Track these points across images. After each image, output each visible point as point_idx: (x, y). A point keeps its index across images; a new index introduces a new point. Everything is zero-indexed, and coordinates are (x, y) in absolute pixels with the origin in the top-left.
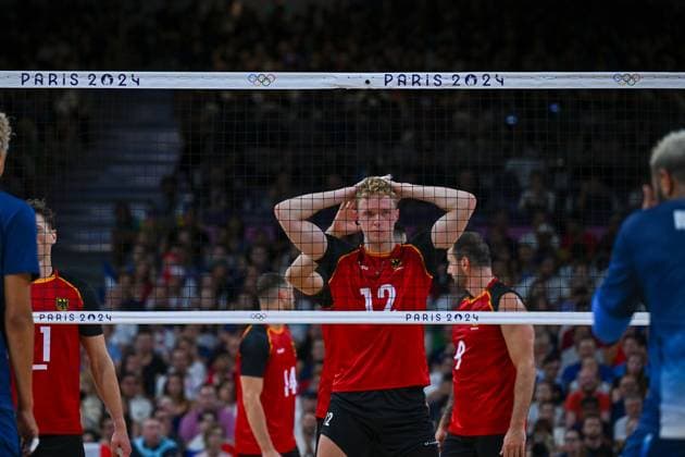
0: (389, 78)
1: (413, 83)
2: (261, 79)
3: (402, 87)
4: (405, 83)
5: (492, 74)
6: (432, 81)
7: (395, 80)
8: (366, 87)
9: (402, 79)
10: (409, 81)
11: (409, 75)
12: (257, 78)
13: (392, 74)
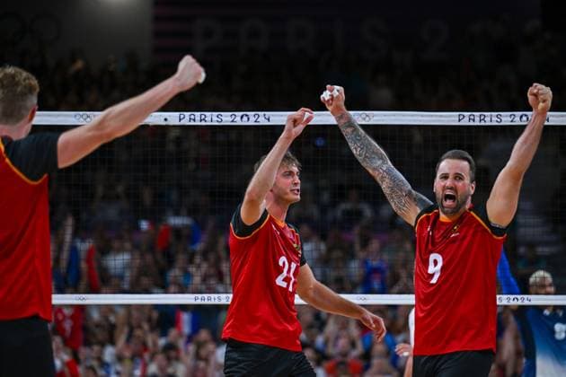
0: (182, 116)
1: (201, 121)
2: (85, 117)
3: (192, 123)
4: (194, 120)
5: (261, 113)
6: (215, 119)
7: (187, 118)
8: (164, 123)
9: (192, 117)
10: (198, 118)
11: (198, 114)
12: (82, 116)
13: (185, 113)
